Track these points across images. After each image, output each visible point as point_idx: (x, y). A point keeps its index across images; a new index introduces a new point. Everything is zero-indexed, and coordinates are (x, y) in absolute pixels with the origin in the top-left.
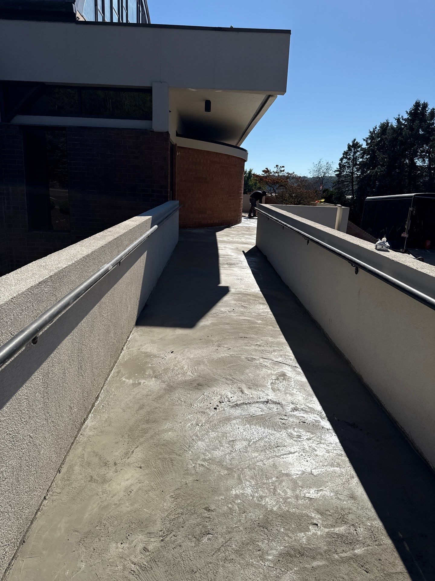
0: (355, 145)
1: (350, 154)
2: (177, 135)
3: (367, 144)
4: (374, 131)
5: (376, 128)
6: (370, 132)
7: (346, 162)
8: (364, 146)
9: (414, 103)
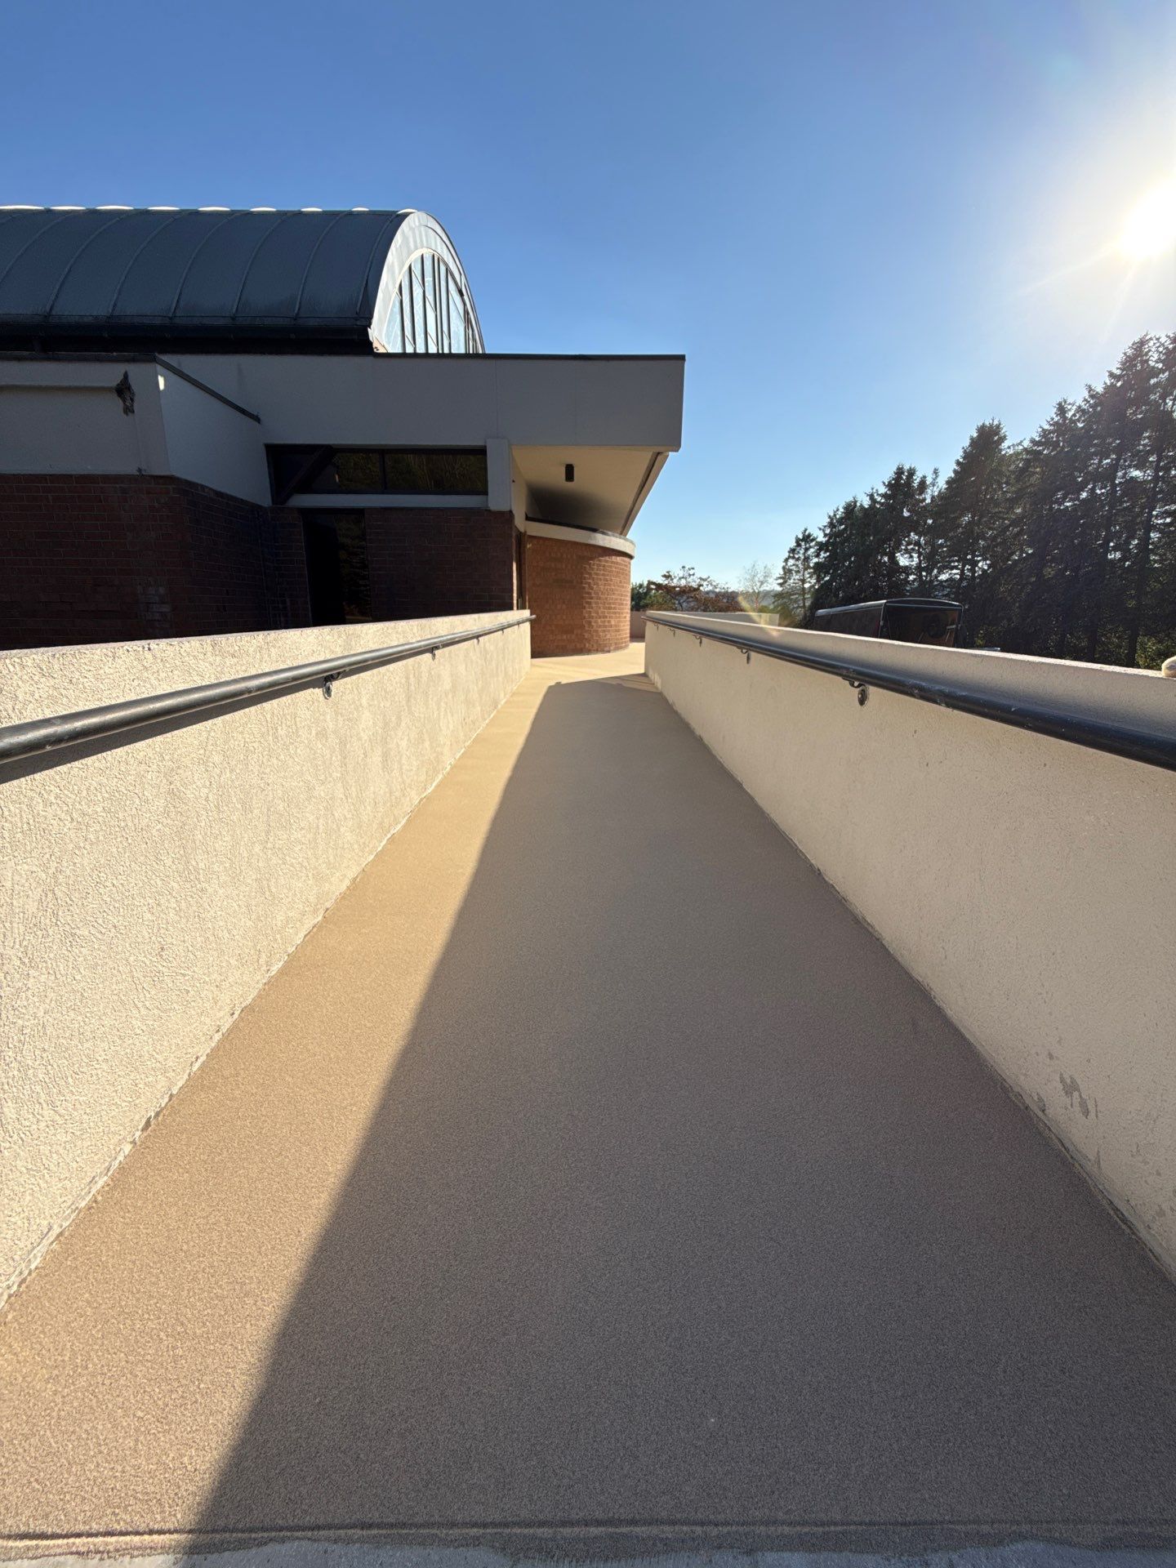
0: (807, 538)
1: (799, 552)
2: (528, 518)
3: (825, 535)
4: (835, 515)
5: (838, 510)
6: (830, 517)
7: (794, 565)
8: (821, 538)
9: (895, 469)
